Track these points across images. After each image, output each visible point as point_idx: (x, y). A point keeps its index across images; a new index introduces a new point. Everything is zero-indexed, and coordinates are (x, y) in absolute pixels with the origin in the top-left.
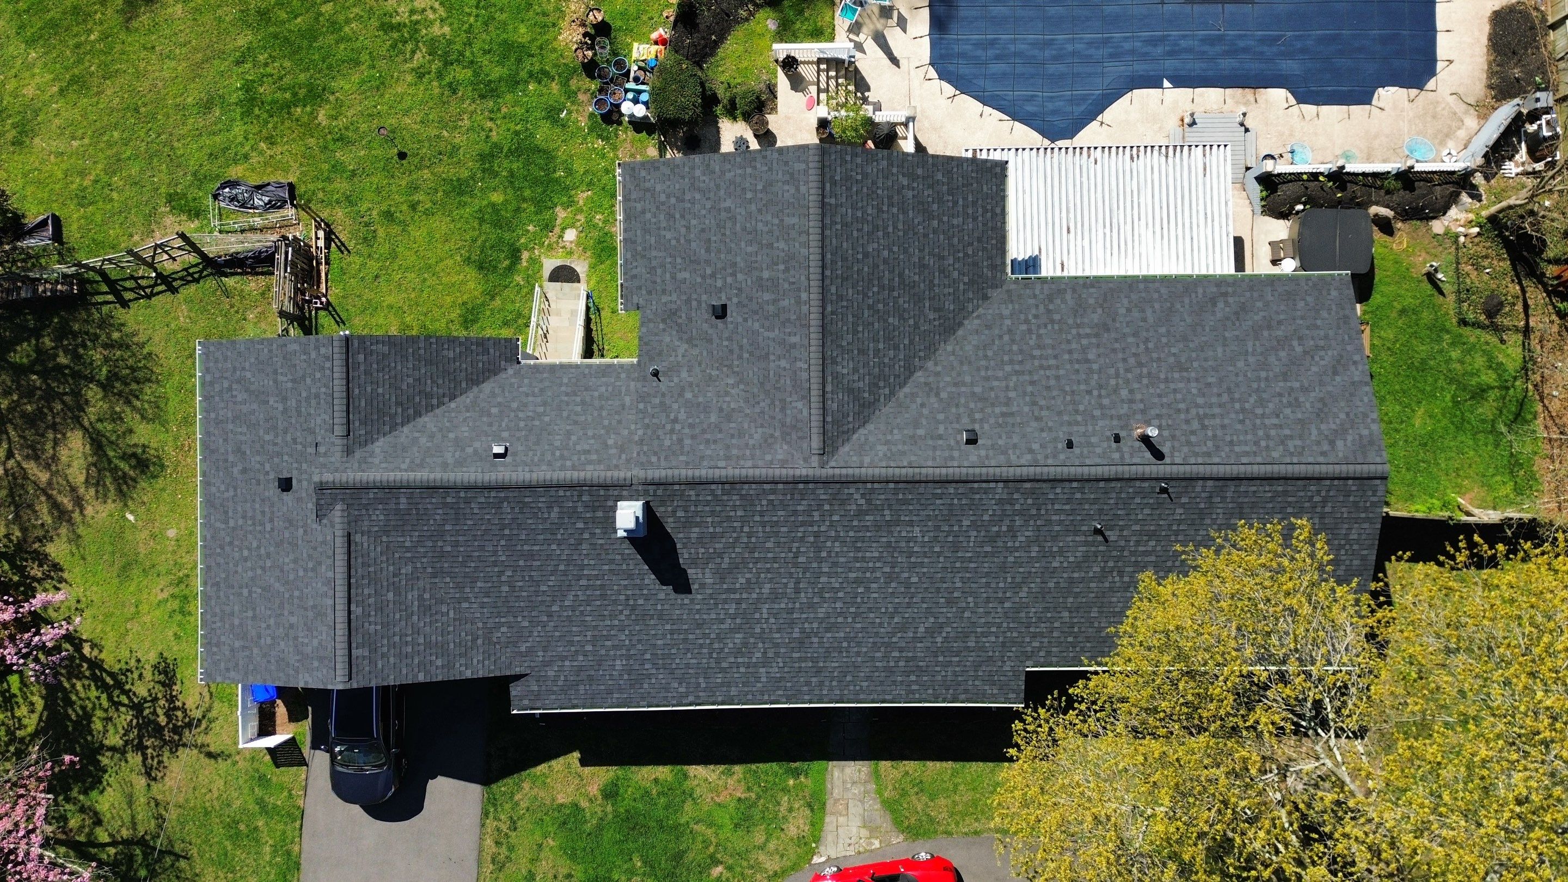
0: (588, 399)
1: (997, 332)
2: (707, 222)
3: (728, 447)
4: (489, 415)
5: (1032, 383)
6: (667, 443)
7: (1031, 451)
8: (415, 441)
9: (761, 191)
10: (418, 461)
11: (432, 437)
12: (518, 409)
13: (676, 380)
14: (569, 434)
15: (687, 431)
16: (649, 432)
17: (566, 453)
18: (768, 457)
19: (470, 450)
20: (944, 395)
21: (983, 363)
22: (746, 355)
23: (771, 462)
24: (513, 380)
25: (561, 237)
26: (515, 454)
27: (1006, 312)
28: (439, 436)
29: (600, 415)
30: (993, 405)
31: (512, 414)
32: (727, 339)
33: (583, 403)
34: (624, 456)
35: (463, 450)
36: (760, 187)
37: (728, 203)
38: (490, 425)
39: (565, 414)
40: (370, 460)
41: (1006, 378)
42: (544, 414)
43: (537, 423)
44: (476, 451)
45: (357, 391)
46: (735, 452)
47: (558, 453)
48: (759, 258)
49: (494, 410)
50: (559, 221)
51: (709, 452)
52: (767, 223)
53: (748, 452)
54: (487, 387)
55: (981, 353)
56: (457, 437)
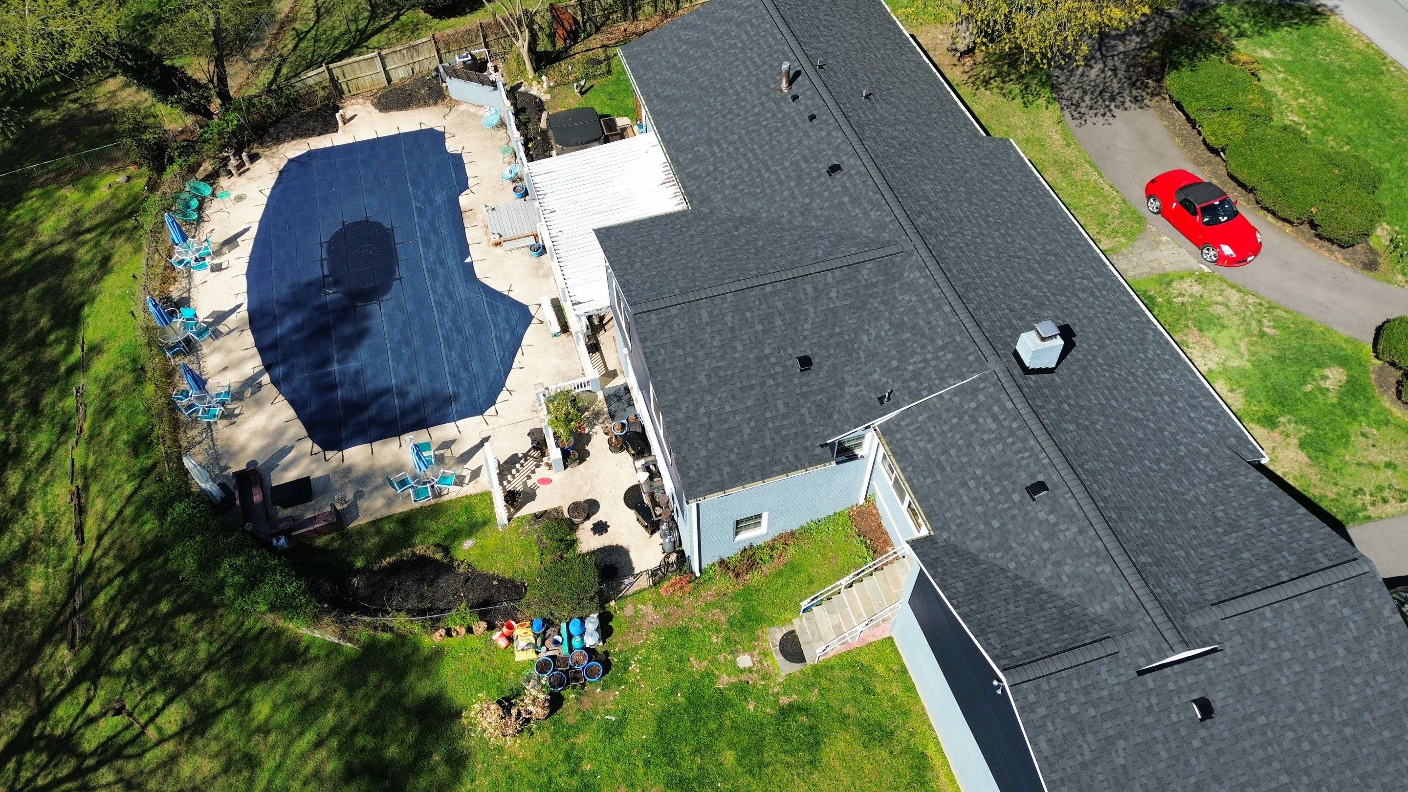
0: (938, 450)
1: (738, 195)
2: (724, 395)
3: (929, 312)
4: (1004, 525)
5: (772, 157)
6: (950, 356)
7: (829, 134)
8: (1073, 576)
9: (684, 349)
10: (1094, 559)
11: (1058, 564)
12: (983, 503)
13: (884, 380)
14: (984, 444)
15: (930, 348)
16: (946, 375)
17: (1005, 434)
18: (922, 281)
19: (1052, 518)
20: (807, 201)
21: (768, 191)
22: (837, 330)
23: (926, 277)
24: (954, 527)
25: (750, 670)
26: (1033, 475)
27: (719, 196)
28: (1054, 557)
29: (950, 430)
30: (802, 170)
31: (992, 504)
32: (828, 351)
33: (945, 452)
34: (981, 386)
35: (1056, 524)
36: (680, 352)
37: (702, 378)
38: (1013, 517)
39: (965, 460)
40: (1122, 607)
41: (775, 172)
42: (975, 477)
43: (988, 478)
44: (1051, 512)
45: (1056, 645)
46: (930, 306)
47: (1009, 440)
48: (744, 337)
49: (996, 524)
50: (734, 679)
51: (942, 323)
52: (712, 338)
53: (925, 296)
54: (973, 546)
55: (760, 196)
56: (1046, 539)
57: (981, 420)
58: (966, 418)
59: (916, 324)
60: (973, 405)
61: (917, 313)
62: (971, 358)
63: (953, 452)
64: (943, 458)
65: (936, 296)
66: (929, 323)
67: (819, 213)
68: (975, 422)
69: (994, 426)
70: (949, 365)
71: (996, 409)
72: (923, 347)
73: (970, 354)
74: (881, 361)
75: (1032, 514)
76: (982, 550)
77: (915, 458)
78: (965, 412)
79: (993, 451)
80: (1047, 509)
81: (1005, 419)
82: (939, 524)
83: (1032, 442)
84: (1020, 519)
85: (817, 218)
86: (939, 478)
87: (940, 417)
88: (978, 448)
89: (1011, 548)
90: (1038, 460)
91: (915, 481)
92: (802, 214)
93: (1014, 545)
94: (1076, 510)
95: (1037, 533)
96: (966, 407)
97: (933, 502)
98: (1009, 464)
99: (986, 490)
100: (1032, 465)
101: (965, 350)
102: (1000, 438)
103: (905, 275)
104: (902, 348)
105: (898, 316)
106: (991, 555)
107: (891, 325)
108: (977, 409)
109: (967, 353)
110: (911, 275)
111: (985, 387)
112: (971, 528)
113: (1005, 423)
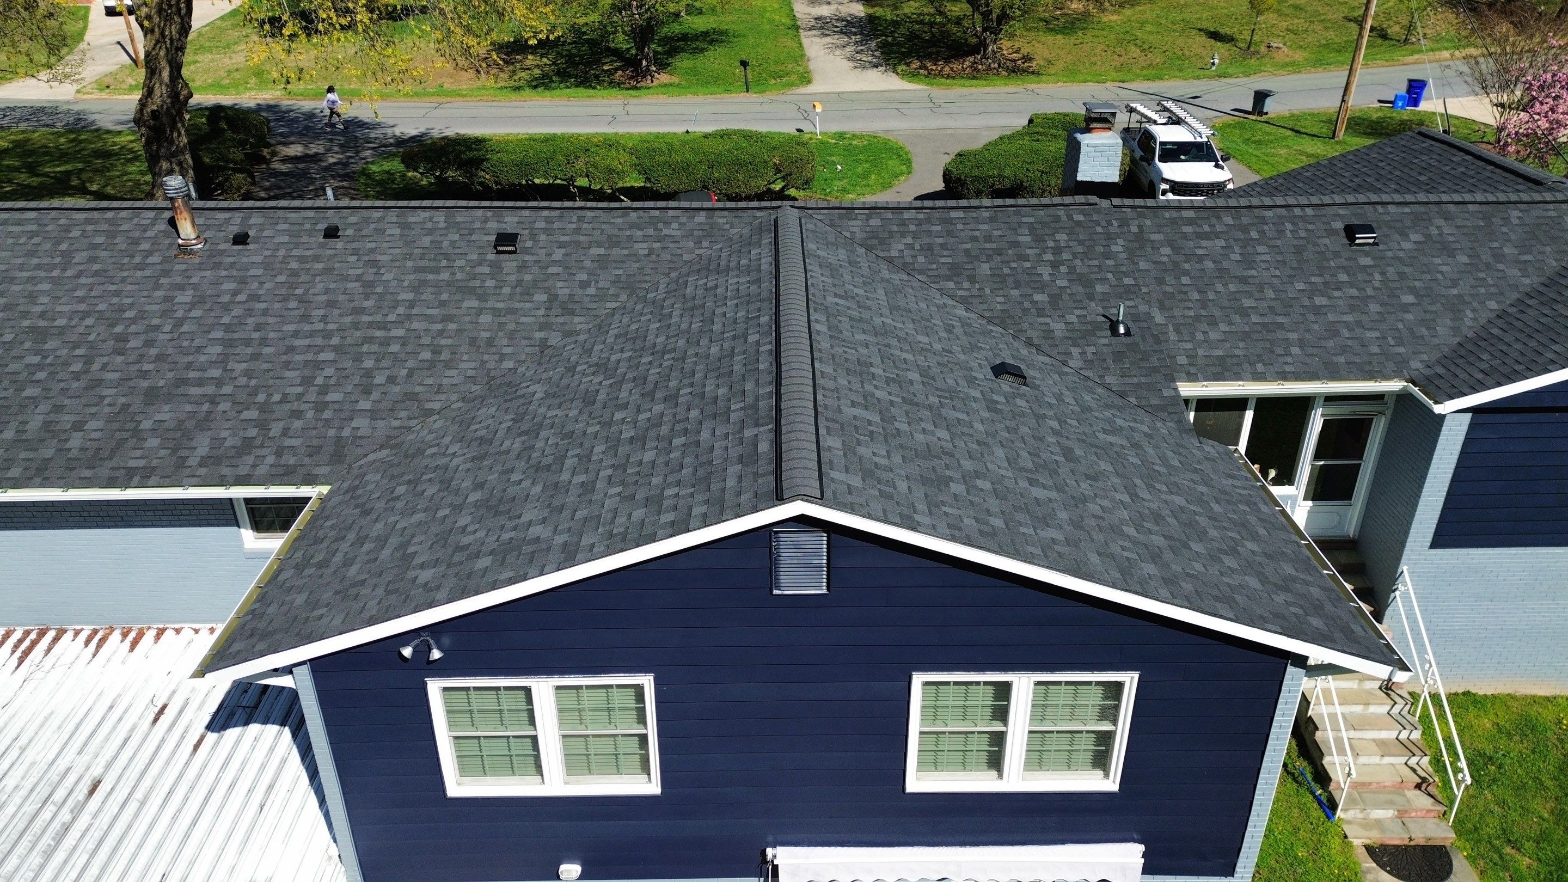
0: (1236, 319)
6: (1062, 237)
7: (403, 227)
10: (1497, 221)
14: (1248, 262)
15: (1030, 252)
17: (1240, 235)
19: (1416, 237)
20: (541, 297)
21: (445, 342)
23: (868, 218)
26: (1330, 232)
29: (1202, 292)
30: (450, 283)
34: (1134, 229)
35: (1427, 236)
39: (1270, 294)
41: (406, 318)
42: (1310, 293)
43: (1316, 280)
44: (1405, 236)
46: (937, 228)
47: (1254, 235)
49: (1408, 299)
53: (912, 227)
54: (1447, 337)
55: (445, 356)
56: (1452, 255)
57: (1200, 252)
58: (1187, 266)
59: (967, 252)
60: (1166, 251)
61: (943, 246)
62: (1079, 217)
63: (1247, 303)
64: (1255, 318)
65: (921, 216)
66: (974, 239)
67: (591, 291)
68: (1200, 259)
69: (1221, 243)
70: (1081, 243)
71: (1187, 229)
72: (1025, 258)
73: (1070, 217)
74: (1026, 311)
75: (1401, 254)
76: (1456, 330)
77: (1238, 352)
78: (1176, 264)
79: (1266, 258)
80: (1396, 237)
81: (1212, 226)
82: (1391, 366)
83: (1269, 214)
84: (1407, 270)
85: (602, 296)
86: (1294, 336)
87: (1171, 296)
88: (1254, 273)
89: (1459, 297)
90: (1304, 219)
91: (1288, 368)
92: (572, 313)
93: (1455, 291)
94: (1407, 210)
95: (1438, 261)
96: (1165, 259)
97: (1341, 359)
98: (1299, 251)
99: (1338, 289)
100: (1310, 227)
101: (1057, 219)
102: (1246, 243)
103: (848, 235)
104: (1010, 280)
105: (934, 266)
106: (1468, 322)
107: (949, 279)
108: (1177, 249)
109: (1065, 218)
110: (852, 229)
111: (1140, 227)
112: (1410, 330)
113: (1219, 228)
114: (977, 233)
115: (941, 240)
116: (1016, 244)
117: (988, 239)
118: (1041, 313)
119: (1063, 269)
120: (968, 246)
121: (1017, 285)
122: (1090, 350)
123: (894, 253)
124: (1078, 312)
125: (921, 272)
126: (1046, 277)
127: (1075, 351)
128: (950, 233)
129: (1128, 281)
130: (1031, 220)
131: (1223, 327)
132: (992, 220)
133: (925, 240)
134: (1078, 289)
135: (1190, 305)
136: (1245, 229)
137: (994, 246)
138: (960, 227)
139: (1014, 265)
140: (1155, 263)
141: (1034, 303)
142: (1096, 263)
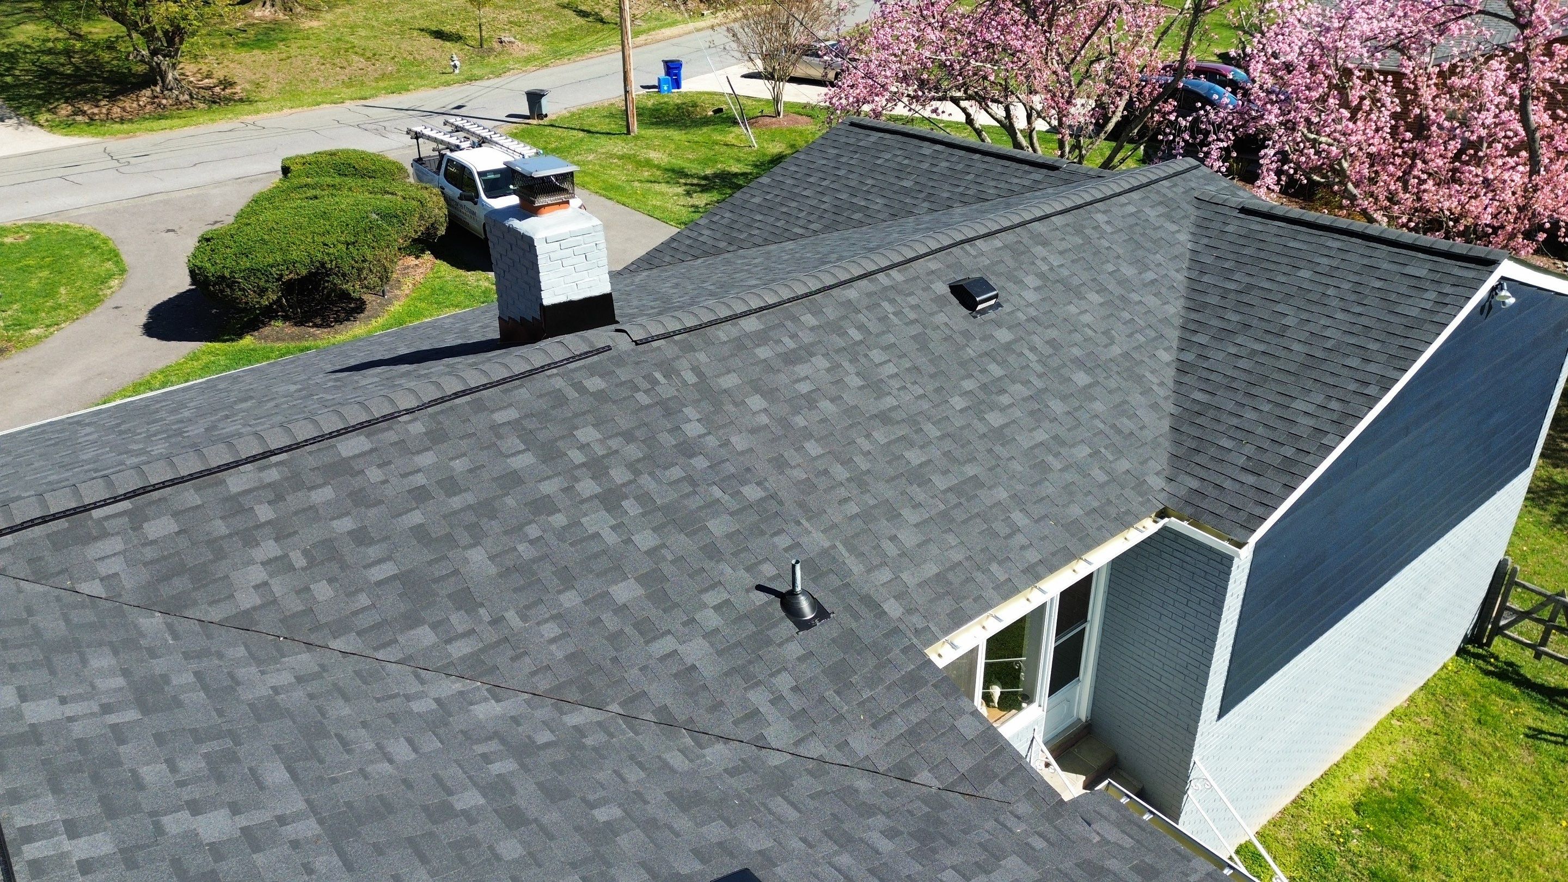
0: (917, 493)
4: (1077, 363)
6: (587, 435)
8: (1139, 264)
10: (1092, 233)
11: (1123, 282)
12: (1040, 400)
14: (875, 386)
24: (1126, 466)
28: (1113, 288)
38: (1053, 345)
39: (931, 431)
43: (970, 385)
47: (855, 335)
49: (1081, 378)
54: (1155, 423)
56: (1080, 296)
57: (804, 388)
58: (800, 421)
59: (419, 532)
60: (756, 402)
61: (360, 537)
62: (595, 384)
63: (915, 457)
64: (941, 483)
65: (273, 475)
66: (420, 495)
68: (810, 401)
69: (821, 363)
70: (629, 437)
71: (763, 352)
72: (543, 506)
73: (580, 388)
74: (615, 638)
75: (1032, 312)
76: (1155, 406)
78: (784, 423)
79: (890, 369)
80: (1013, 287)
81: (793, 336)
82: (1131, 495)
83: (851, 293)
84: (1053, 334)
86: (1002, 494)
87: (808, 486)
89: (1126, 356)
90: (899, 290)
91: (1032, 556)
93: (1117, 349)
94: (999, 243)
95: (1073, 309)
96: (764, 419)
97: (1077, 510)
98: (922, 342)
99: (1002, 391)
100: (913, 300)
101: (559, 399)
102: (853, 352)
103: (94, 588)
104: (546, 572)
105: (363, 600)
106: (1162, 392)
107: (411, 621)
108: (770, 394)
109: (572, 394)
110: (104, 569)
111: (696, 370)
112: (1113, 426)
113: (807, 337)
114: (420, 479)
115: (345, 525)
116: (513, 479)
117: (451, 486)
118: (647, 631)
119: (631, 507)
120: (416, 518)
121: (567, 579)
122: (784, 682)
123: (247, 600)
124: (712, 598)
125: (340, 627)
126: (611, 538)
127: (759, 698)
128: (360, 499)
129: (752, 492)
130: (511, 414)
131: (911, 516)
132: (436, 437)
133: (312, 534)
134: (680, 542)
135: (843, 492)
136: (836, 328)
137: (470, 498)
138: (374, 474)
139: (533, 531)
140: (753, 431)
141: (621, 610)
142: (676, 473)
